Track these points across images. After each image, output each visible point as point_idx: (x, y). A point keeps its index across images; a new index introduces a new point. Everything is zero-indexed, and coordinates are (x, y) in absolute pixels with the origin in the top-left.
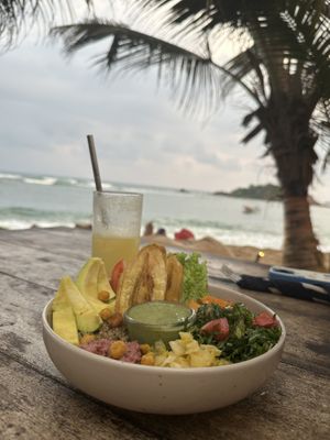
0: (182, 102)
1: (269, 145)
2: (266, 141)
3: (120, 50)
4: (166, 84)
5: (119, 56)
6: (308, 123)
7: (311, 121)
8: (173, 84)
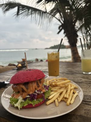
0: (39, 24)
1: (65, 34)
2: (64, 33)
3: (20, 11)
4: (34, 20)
5: (20, 13)
6: (74, 27)
7: (75, 26)
8: (35, 20)
